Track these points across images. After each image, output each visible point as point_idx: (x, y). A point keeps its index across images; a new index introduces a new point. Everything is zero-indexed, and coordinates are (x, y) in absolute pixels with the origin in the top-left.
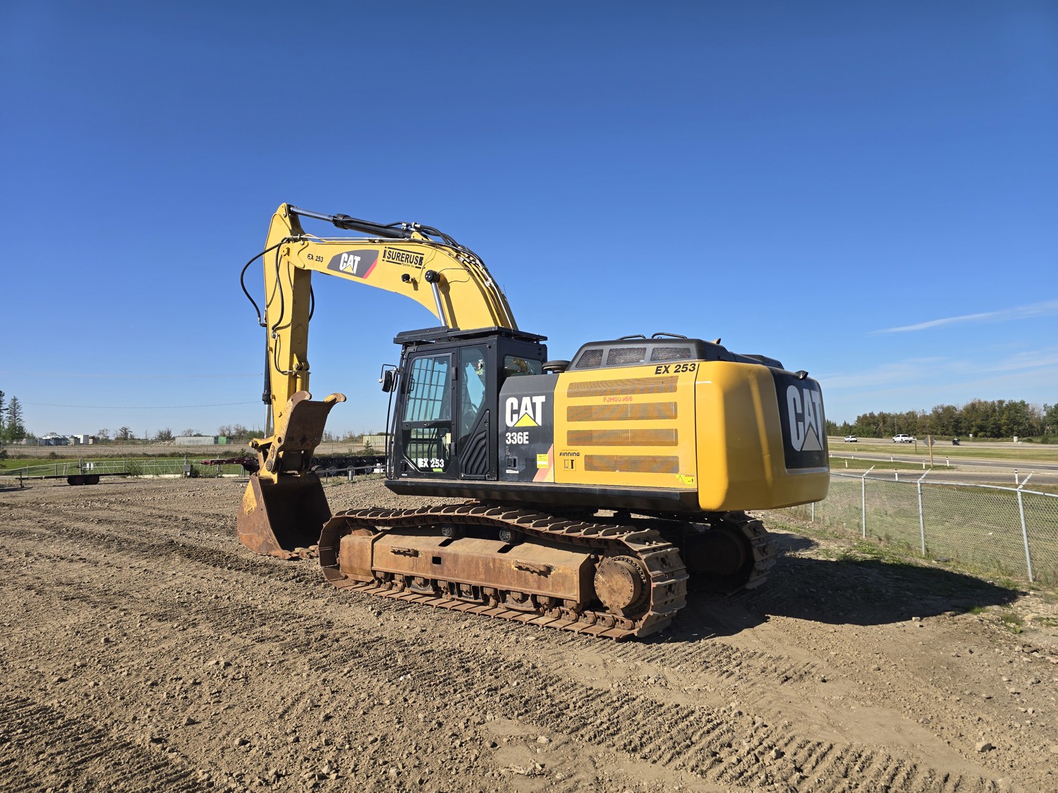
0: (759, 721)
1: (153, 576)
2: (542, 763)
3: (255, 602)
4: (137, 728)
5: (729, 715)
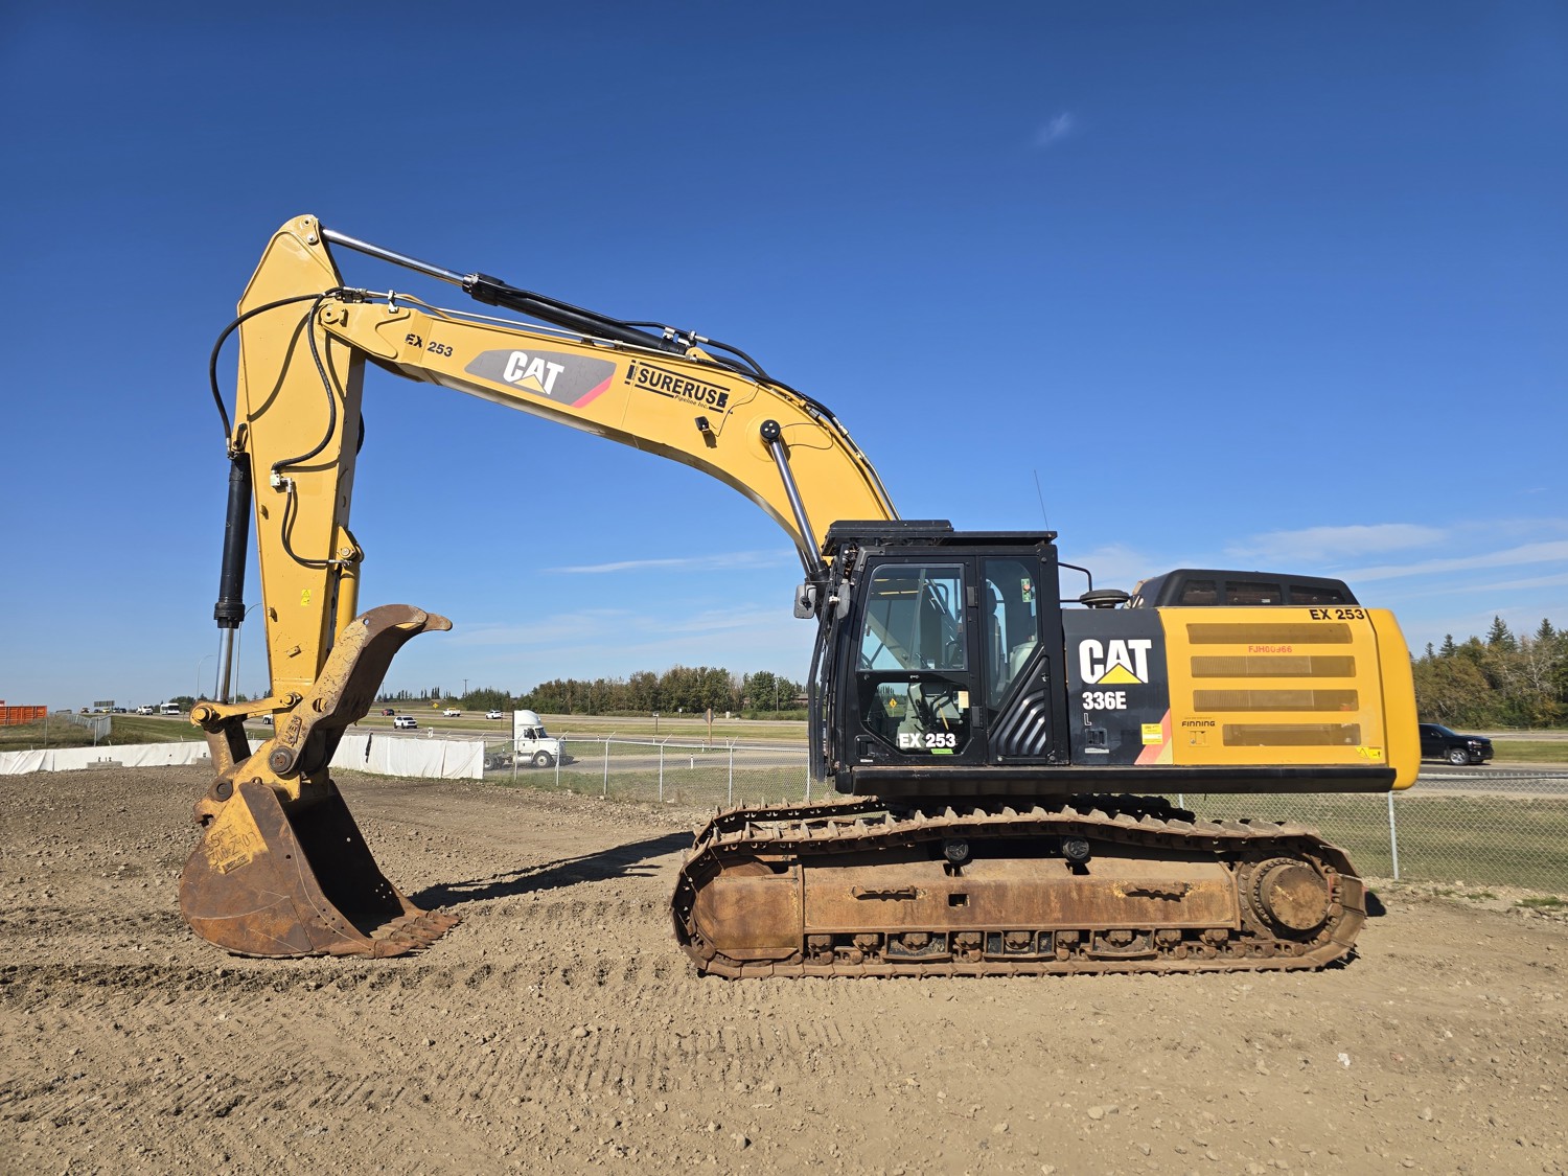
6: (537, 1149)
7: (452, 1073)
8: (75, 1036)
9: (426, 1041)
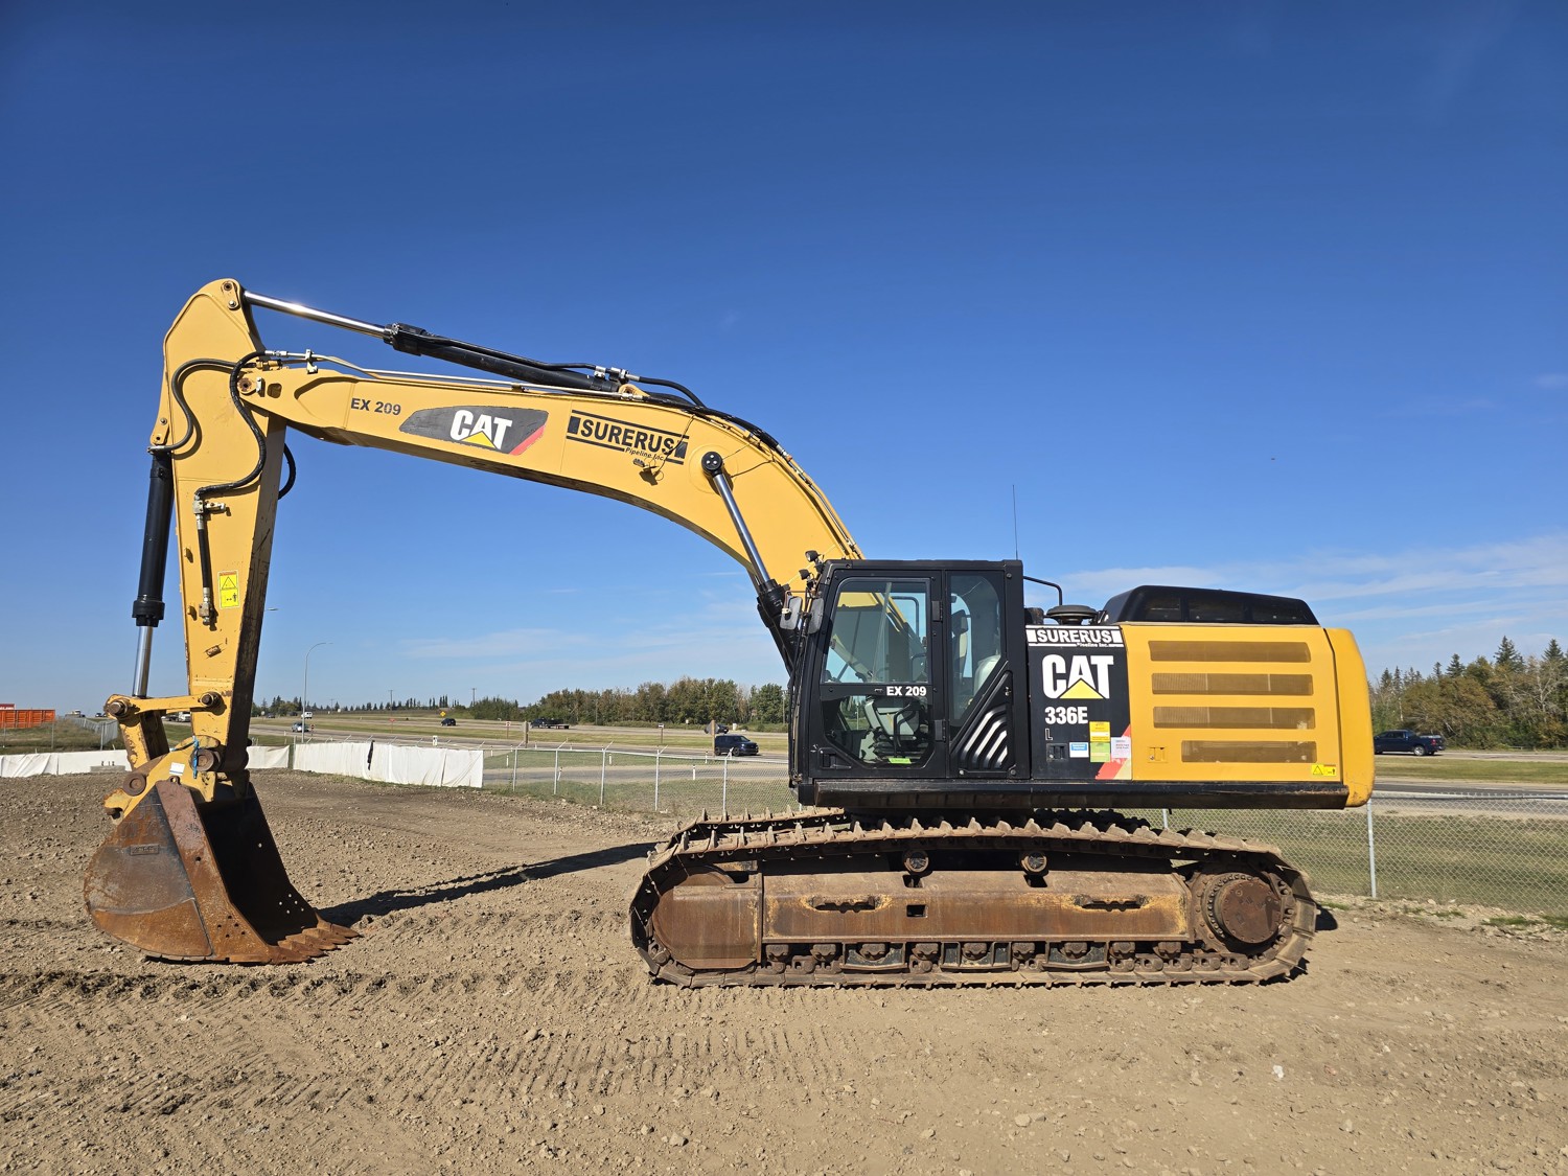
6: (470, 1149)
7: (399, 1075)
8: (37, 1035)
9: (379, 1044)
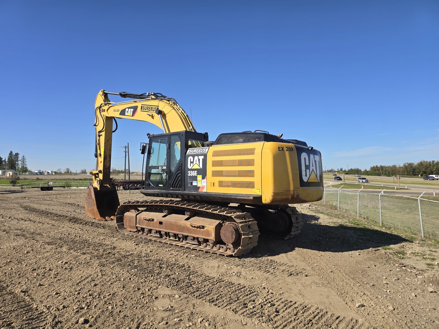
0: (271, 291)
1: (55, 227)
2: (172, 305)
3: (89, 239)
4: (19, 287)
5: (260, 289)
